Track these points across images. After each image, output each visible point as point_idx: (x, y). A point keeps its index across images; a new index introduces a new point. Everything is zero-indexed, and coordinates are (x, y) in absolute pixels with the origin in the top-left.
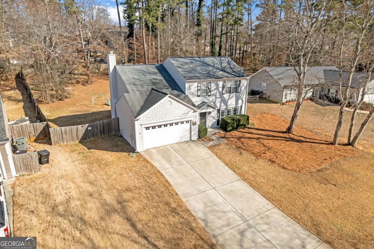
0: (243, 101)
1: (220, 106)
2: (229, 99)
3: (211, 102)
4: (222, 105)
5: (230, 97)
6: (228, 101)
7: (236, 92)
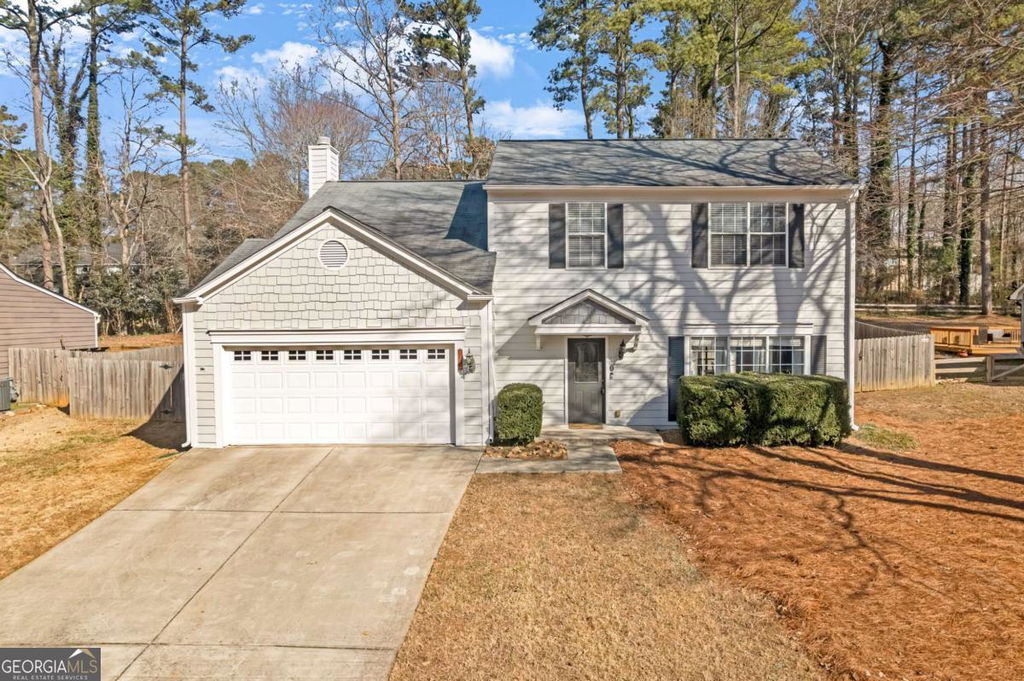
0: (827, 315)
1: (682, 324)
2: (735, 290)
3: (627, 297)
4: (694, 316)
5: (742, 284)
6: (728, 304)
7: (780, 261)
